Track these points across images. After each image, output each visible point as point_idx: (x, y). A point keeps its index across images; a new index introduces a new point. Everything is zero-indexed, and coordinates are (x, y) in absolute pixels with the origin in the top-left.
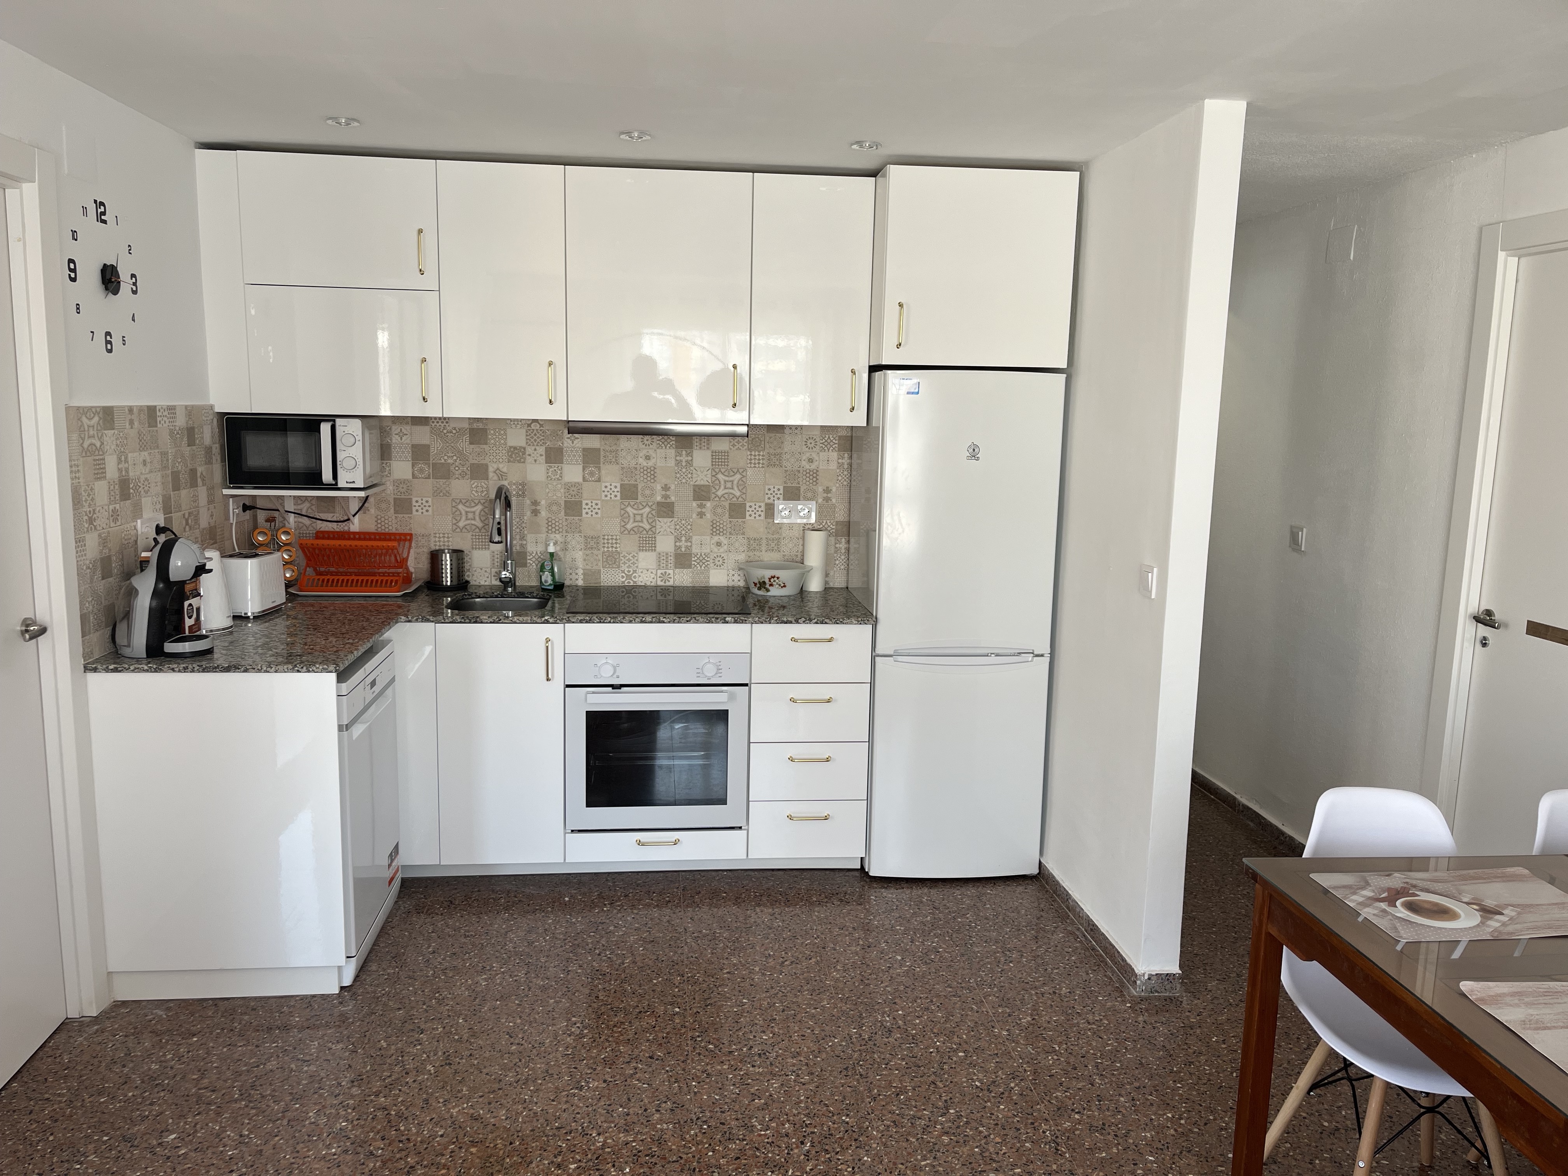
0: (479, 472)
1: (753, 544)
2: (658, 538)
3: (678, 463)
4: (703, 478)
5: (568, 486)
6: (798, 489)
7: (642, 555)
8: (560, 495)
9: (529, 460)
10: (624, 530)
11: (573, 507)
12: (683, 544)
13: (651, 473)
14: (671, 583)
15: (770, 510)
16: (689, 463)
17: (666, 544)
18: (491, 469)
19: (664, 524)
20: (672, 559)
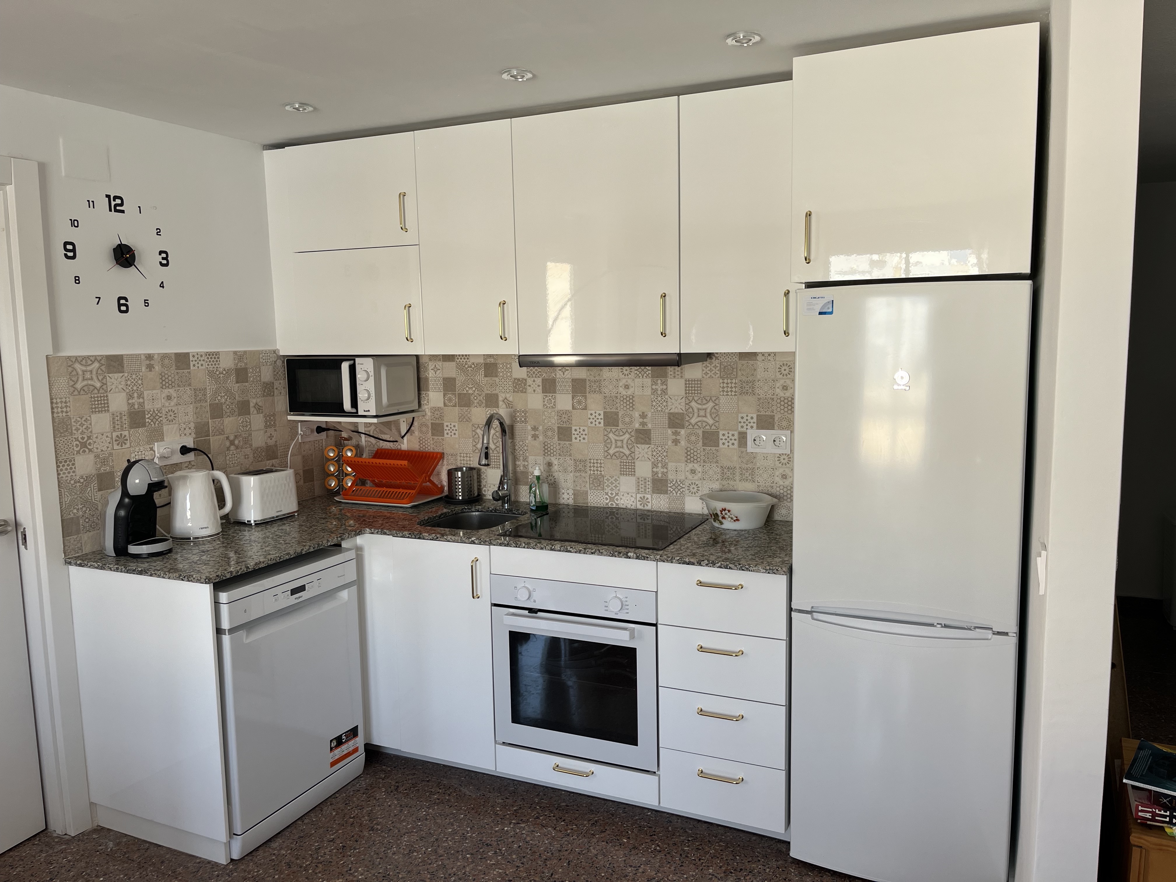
0: (491, 400)
1: (726, 473)
2: (638, 463)
3: (654, 391)
4: (677, 406)
5: (561, 414)
6: (772, 417)
7: (623, 479)
8: (553, 422)
9: (530, 390)
10: (608, 455)
11: (565, 433)
12: (660, 470)
13: (630, 401)
14: (649, 507)
15: (743, 437)
16: (664, 392)
17: (644, 469)
18: (500, 399)
19: (642, 450)
20: (649, 485)
